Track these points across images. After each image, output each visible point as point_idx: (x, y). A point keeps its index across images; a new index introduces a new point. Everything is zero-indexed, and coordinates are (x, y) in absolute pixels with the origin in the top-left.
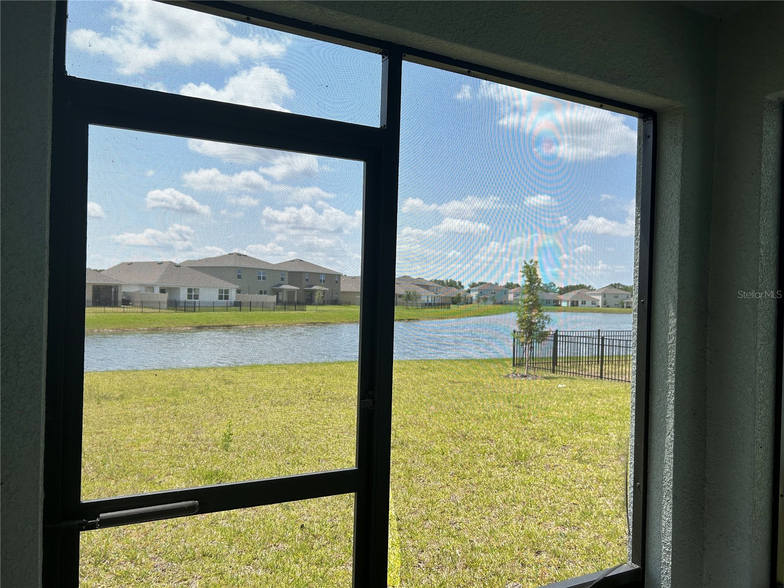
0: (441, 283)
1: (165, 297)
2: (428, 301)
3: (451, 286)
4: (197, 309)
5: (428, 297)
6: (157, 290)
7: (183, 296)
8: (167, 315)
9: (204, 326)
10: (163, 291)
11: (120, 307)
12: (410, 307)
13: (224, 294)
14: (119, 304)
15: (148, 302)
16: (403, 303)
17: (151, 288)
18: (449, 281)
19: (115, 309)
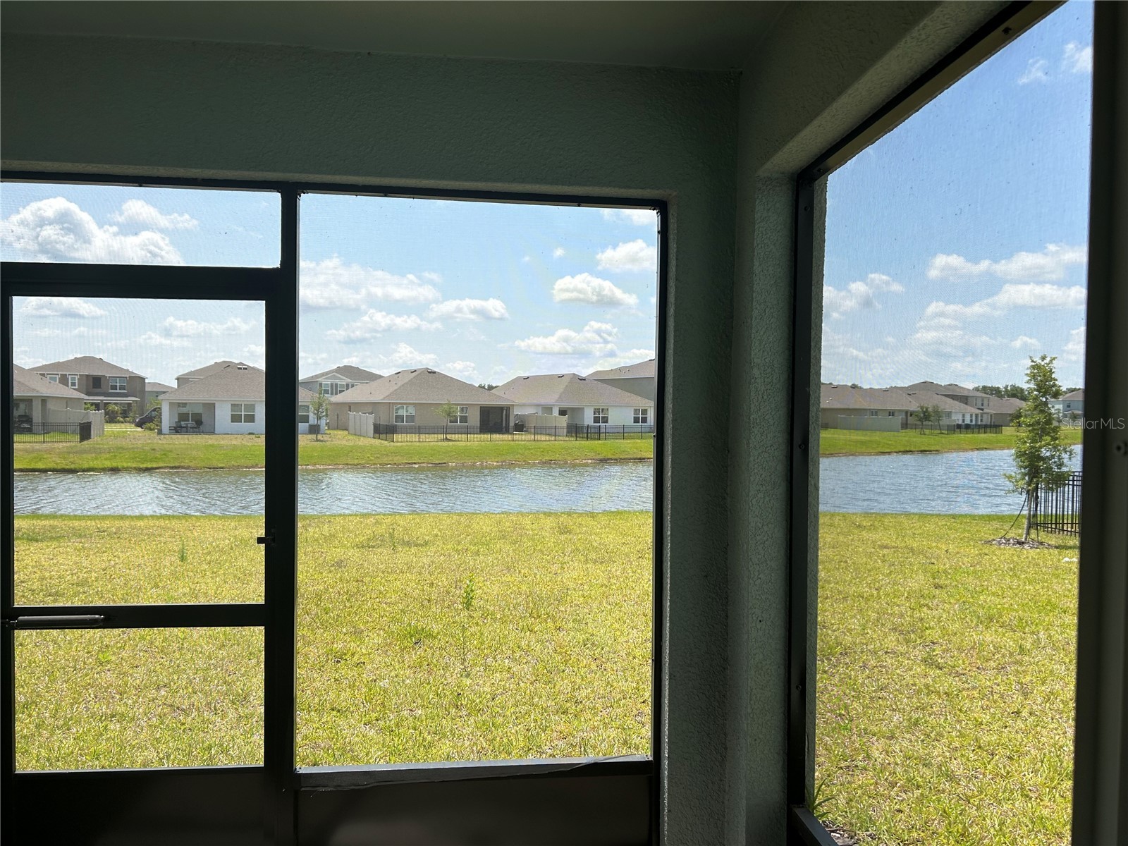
0: (996, 391)
1: (564, 421)
2: (964, 421)
3: (1014, 396)
4: (602, 435)
5: (964, 416)
6: (556, 412)
7: (588, 419)
8: (565, 444)
9: (608, 459)
10: (563, 412)
11: (510, 434)
12: (927, 432)
13: (640, 416)
14: (511, 430)
15: (544, 428)
16: (916, 425)
17: (548, 409)
18: (1009, 388)
19: (505, 437)
